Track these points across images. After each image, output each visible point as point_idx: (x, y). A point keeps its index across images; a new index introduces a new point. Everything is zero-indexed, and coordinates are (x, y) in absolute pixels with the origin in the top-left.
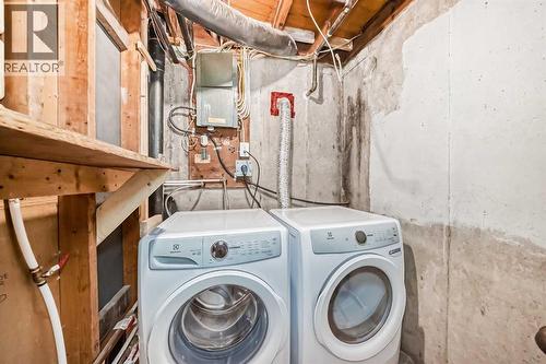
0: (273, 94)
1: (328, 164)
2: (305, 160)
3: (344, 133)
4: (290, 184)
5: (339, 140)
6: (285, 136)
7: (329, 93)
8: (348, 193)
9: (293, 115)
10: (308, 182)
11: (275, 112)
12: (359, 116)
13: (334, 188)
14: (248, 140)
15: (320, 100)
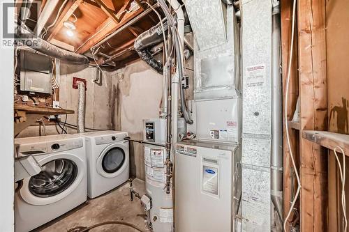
0: (74, 78)
1: (104, 112)
2: (92, 111)
3: (112, 99)
4: (84, 122)
5: (109, 102)
6: (82, 100)
7: (105, 81)
8: (114, 125)
9: (86, 89)
10: (94, 121)
11: (75, 87)
12: (118, 94)
13: (107, 123)
14: (58, 100)
15: (100, 84)
